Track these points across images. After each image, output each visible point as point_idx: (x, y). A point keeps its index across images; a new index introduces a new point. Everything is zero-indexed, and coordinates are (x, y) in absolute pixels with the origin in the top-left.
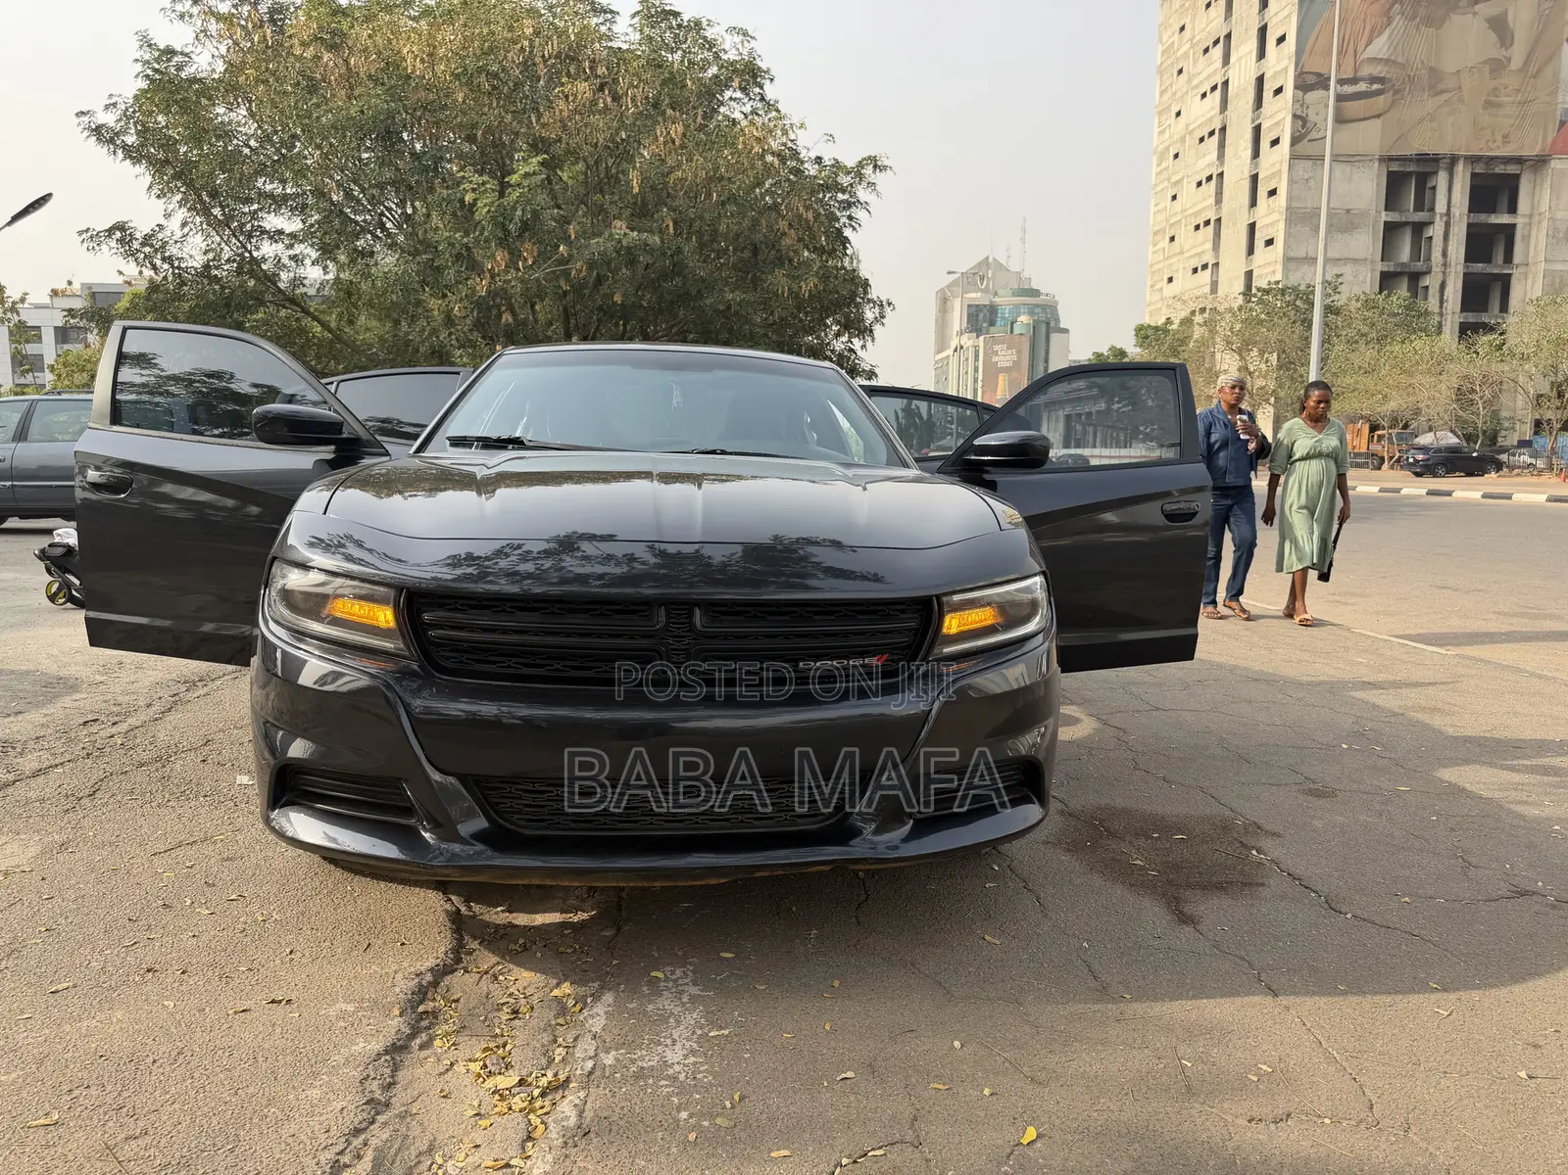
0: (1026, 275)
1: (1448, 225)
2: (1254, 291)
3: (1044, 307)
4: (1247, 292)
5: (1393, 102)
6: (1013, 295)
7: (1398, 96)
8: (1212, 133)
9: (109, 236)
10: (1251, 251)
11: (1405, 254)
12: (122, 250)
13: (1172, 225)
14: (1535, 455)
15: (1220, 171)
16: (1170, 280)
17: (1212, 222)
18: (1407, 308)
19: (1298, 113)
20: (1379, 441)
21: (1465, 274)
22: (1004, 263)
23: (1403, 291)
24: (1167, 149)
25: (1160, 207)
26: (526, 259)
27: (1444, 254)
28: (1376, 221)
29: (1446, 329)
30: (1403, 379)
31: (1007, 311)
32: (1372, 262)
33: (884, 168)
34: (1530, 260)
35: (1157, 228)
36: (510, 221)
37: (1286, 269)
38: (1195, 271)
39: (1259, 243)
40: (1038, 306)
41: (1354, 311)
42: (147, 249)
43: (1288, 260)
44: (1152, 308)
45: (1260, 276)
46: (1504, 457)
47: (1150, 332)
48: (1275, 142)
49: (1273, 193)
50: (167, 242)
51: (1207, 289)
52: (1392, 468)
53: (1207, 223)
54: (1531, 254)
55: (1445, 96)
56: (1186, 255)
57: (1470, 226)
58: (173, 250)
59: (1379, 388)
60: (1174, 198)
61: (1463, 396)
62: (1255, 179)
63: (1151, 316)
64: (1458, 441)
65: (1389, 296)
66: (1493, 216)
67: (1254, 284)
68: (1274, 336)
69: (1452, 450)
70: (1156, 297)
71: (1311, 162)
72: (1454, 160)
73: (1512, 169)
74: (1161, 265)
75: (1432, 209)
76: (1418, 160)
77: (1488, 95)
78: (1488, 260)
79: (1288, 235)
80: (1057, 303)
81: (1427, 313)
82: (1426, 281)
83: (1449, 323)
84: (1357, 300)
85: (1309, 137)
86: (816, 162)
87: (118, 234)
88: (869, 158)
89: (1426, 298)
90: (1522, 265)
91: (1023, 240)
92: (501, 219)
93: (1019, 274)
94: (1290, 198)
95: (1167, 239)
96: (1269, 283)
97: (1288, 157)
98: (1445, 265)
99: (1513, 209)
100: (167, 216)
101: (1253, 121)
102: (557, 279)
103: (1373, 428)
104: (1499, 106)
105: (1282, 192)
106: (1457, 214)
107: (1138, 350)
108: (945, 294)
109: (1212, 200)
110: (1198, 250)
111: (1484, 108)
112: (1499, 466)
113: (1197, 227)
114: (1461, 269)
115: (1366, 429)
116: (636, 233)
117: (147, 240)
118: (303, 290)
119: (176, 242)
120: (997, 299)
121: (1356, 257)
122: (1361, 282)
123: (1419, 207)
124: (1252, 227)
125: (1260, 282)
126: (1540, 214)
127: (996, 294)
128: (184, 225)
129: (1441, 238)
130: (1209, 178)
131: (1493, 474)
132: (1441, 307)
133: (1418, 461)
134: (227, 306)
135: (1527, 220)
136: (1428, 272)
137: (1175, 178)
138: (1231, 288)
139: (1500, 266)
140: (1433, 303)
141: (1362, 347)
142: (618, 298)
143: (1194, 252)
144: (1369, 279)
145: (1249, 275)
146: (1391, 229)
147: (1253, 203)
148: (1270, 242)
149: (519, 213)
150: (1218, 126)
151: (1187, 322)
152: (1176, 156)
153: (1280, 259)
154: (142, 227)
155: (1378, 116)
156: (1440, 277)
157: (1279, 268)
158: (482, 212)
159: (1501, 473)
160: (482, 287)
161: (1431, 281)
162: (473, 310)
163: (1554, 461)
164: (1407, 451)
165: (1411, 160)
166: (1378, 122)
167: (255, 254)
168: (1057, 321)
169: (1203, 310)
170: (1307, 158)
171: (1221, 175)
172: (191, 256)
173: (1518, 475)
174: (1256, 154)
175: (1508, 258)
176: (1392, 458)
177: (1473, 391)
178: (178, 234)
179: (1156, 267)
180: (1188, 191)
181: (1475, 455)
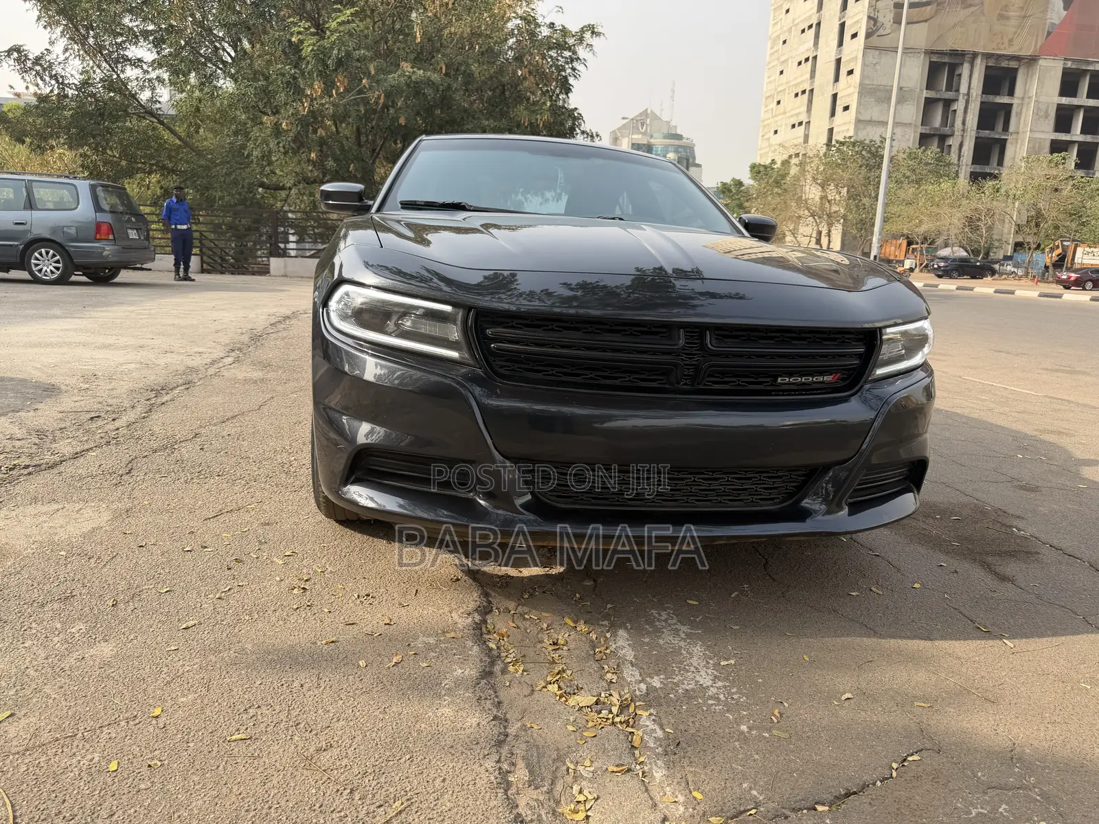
0: (673, 123)
1: (967, 102)
2: (834, 142)
3: (685, 147)
4: (829, 144)
5: (937, 11)
6: (664, 138)
7: (940, 7)
8: (810, 27)
9: (9, 56)
10: (833, 114)
11: (937, 121)
12: (19, 67)
13: (778, 93)
14: (1017, 266)
15: (815, 54)
16: (776, 132)
17: (807, 92)
18: (937, 160)
19: (872, 15)
20: (913, 252)
21: (976, 138)
22: (658, 114)
23: (934, 147)
24: (778, 37)
25: (772, 79)
26: (338, 88)
27: (964, 123)
28: (919, 98)
29: (962, 175)
30: (934, 209)
31: (659, 149)
32: (916, 126)
33: (598, 34)
34: (1021, 130)
35: (768, 94)
36: (329, 58)
37: (857, 129)
38: (793, 126)
39: (839, 109)
40: (680, 146)
41: (901, 160)
42: (38, 68)
43: (858, 121)
44: (762, 152)
45: (839, 132)
46: (997, 267)
47: (762, 169)
48: (854, 36)
49: (850, 72)
50: (53, 63)
51: (801, 140)
52: (921, 271)
53: (804, 92)
54: (1021, 125)
55: (973, 9)
56: (788, 115)
57: (982, 103)
58: (58, 69)
59: (917, 214)
60: (782, 73)
61: (971, 223)
62: (838, 61)
63: (761, 157)
64: (965, 254)
65: (925, 151)
66: (998, 97)
67: (834, 138)
68: (846, 176)
69: (963, 260)
70: (766, 144)
71: (878, 52)
72: (975, 55)
73: (1013, 64)
74: (768, 122)
75: (958, 90)
76: (951, 54)
77: (1001, 10)
78: (992, 128)
79: (859, 104)
80: (694, 145)
81: (949, 164)
82: (950, 141)
83: (963, 171)
84: (904, 153)
85: (878, 33)
86: (550, 27)
87: (15, 55)
88: (589, 25)
89: (949, 153)
90: (1015, 133)
91: (672, 97)
92: (321, 56)
93: (668, 123)
94: (863, 77)
95: (775, 103)
96: (845, 138)
97: (862, 47)
98: (963, 130)
99: (1011, 93)
100: (52, 43)
101: (840, 19)
102: (358, 105)
103: (909, 244)
104: (1008, 18)
105: (857, 73)
106: (974, 95)
107: (751, 182)
108: (616, 134)
109: (808, 76)
110: (797, 111)
111: (998, 19)
112: (993, 272)
113: (797, 95)
114: (974, 134)
115: (905, 243)
116: (422, 71)
117: (37, 60)
118: (158, 106)
119: (60, 63)
120: (652, 141)
121: (905, 122)
122: (909, 139)
123: (949, 88)
124: (835, 96)
125: (838, 136)
126: (1029, 98)
127: (652, 136)
128: (66, 50)
129: (962, 111)
130: (807, 60)
131: (989, 278)
132: (959, 160)
133: (939, 267)
134: (102, 115)
135: (1020, 102)
136: (952, 135)
137: (783, 59)
138: (818, 139)
139: (999, 133)
140: (954, 157)
141: (905, 186)
142: (402, 121)
143: (794, 112)
144: (912, 138)
145: (831, 131)
146: (929, 103)
147: (837, 79)
148: (846, 108)
149: (335, 52)
150: (815, 22)
151: (786, 163)
152: (784, 42)
153: (853, 121)
154: (34, 50)
155: (926, 21)
156: (959, 139)
157: (852, 127)
158: (307, 50)
159: (994, 277)
160: (304, 108)
161: (953, 142)
162: (297, 125)
163: (1030, 271)
164: (933, 261)
165: (946, 54)
166: (926, 25)
167: (122, 76)
168: (694, 158)
169: (797, 155)
170: (876, 48)
171: (815, 58)
172: (72, 76)
173: (1005, 279)
174: (841, 43)
175: (1006, 128)
176: (921, 264)
177: (979, 220)
178: (62, 58)
179: (766, 122)
180: (791, 69)
181: (978, 264)
